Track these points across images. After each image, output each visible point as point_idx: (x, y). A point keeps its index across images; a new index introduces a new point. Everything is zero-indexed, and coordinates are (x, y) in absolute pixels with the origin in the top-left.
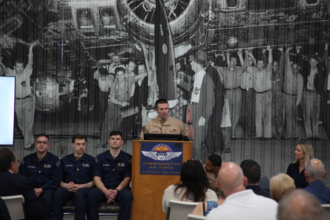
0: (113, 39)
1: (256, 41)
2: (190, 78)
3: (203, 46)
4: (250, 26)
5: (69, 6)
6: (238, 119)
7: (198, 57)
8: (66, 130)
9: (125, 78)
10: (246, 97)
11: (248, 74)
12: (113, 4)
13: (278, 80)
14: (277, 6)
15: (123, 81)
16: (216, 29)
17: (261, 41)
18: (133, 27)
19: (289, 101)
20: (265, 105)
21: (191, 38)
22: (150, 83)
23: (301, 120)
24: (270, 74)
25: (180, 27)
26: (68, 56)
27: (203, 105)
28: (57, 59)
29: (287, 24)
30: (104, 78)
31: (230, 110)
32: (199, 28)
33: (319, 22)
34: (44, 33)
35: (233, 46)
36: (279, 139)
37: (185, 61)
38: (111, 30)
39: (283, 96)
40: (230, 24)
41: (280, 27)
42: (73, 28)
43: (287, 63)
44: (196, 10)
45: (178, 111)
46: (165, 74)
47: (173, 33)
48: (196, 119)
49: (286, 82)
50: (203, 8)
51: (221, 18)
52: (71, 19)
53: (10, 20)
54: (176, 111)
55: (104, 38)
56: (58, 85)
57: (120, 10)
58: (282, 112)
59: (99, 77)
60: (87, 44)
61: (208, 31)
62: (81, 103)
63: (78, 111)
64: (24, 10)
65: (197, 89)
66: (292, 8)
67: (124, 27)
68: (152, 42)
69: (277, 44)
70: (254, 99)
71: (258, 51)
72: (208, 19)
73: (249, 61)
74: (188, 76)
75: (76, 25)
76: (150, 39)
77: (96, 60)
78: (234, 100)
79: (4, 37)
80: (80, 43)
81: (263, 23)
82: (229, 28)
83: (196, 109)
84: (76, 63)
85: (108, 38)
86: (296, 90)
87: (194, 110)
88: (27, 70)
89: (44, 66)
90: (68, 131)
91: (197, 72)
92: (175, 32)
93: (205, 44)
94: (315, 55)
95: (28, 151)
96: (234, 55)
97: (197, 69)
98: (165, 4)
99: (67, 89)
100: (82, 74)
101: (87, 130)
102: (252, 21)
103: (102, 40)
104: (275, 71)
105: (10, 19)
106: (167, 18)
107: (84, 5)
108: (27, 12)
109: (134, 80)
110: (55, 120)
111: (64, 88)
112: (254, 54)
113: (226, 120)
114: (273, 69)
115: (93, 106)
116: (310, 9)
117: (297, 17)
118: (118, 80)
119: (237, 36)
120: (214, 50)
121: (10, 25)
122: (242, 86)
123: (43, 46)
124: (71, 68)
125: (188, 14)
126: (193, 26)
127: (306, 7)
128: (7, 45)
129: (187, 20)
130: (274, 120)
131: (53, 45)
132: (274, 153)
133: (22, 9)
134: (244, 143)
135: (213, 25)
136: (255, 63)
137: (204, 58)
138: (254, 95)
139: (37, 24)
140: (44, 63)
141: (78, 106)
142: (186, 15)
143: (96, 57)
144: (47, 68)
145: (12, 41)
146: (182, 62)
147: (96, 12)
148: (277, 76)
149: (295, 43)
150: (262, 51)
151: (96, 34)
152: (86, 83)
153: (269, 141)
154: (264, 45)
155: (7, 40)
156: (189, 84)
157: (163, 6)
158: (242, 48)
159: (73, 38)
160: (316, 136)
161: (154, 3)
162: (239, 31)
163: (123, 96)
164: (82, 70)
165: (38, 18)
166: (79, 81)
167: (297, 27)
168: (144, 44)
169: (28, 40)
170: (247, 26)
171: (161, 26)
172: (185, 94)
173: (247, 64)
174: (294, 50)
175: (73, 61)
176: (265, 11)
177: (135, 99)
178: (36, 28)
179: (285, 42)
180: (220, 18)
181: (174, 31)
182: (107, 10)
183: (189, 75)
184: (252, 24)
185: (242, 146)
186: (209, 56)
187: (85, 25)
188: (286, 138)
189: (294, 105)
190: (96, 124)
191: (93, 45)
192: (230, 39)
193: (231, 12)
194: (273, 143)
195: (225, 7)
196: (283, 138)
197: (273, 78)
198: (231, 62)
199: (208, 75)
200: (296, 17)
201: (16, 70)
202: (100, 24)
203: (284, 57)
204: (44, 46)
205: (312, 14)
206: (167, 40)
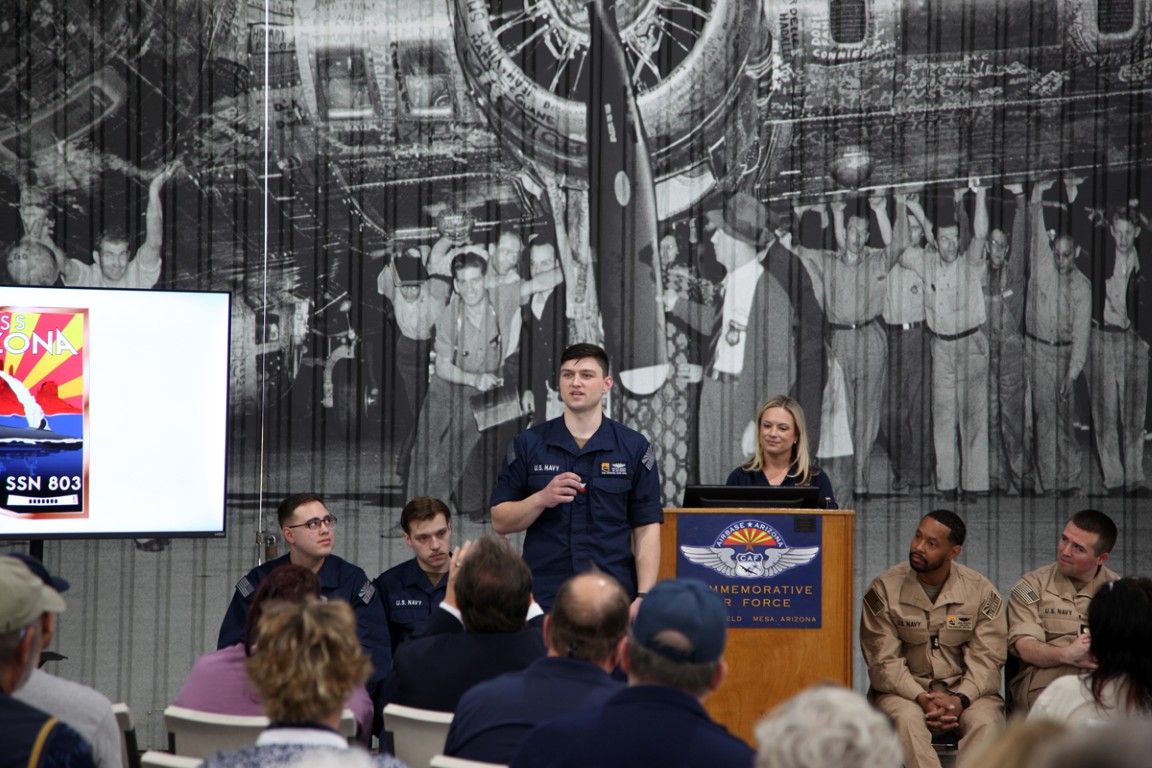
0: (444, 156)
1: (931, 159)
2: (709, 289)
3: (753, 177)
4: (913, 108)
5: (288, 39)
6: (877, 427)
7: (739, 217)
8: (283, 475)
9: (487, 292)
10: (899, 351)
11: (907, 272)
12: (440, 32)
13: (1009, 293)
14: (1001, 40)
15: (479, 302)
16: (797, 121)
17: (948, 159)
18: (514, 113)
19: (1047, 367)
20: (966, 379)
21: (711, 149)
22: (575, 308)
23: (1085, 428)
24: (980, 272)
25: (675, 112)
26: (285, 214)
27: (756, 382)
28: (246, 225)
29: (1033, 101)
30: (414, 291)
31: (849, 399)
32: (739, 115)
33: (1140, 96)
34: (201, 136)
35: (856, 178)
36: (1014, 496)
37: (693, 231)
38: (436, 123)
39: (1024, 346)
40: (842, 103)
41: (1010, 113)
42: (304, 118)
43: (1036, 235)
44: (727, 56)
45: (670, 405)
46: (623, 276)
47: (651, 133)
48: (731, 432)
49: (1034, 301)
50: (751, 48)
51: (814, 82)
52: (294, 84)
53: (78, 89)
54: (665, 404)
55: (412, 151)
56: (254, 317)
57: (466, 53)
58: (1024, 402)
59: (398, 289)
60: (351, 174)
61: (770, 127)
62: (334, 381)
63: (324, 409)
64: (129, 55)
65: (736, 326)
66: (1051, 48)
67: (481, 114)
68: (579, 166)
69: (1002, 172)
70: (927, 359)
71: (939, 196)
72: (770, 85)
73: (910, 228)
74: (704, 282)
75: (312, 106)
76: (573, 154)
77: (386, 230)
78: (860, 365)
79: (56, 150)
80: (328, 171)
81: (956, 97)
82: (842, 116)
83: (731, 397)
84: (316, 240)
85: (426, 151)
86: (1066, 327)
87: (727, 398)
88: (142, 267)
89: (200, 250)
90: (288, 479)
91: (733, 270)
92: (658, 129)
93: (758, 170)
94: (1129, 208)
95: (149, 553)
96: (860, 207)
97: (734, 256)
98: (623, 34)
99: (283, 331)
100: (337, 279)
101: (358, 474)
102: (919, 91)
103: (407, 159)
104: (996, 261)
105: (77, 85)
106: (627, 82)
107: (342, 37)
108: (139, 60)
109: (518, 298)
110: (243, 442)
111: (273, 328)
112: (924, 204)
113: (836, 433)
114: (989, 257)
115: (375, 391)
116: (1108, 51)
117: (1067, 78)
118: (461, 299)
119: (869, 142)
120: (792, 190)
121: (80, 105)
122: (887, 317)
123: (196, 182)
124: (296, 257)
125: (699, 69)
126: (720, 110)
127: (1097, 44)
128: (69, 176)
129: (697, 87)
130: (994, 430)
131: (232, 176)
132: (998, 542)
133: (119, 52)
134: (898, 511)
135: (787, 106)
136: (930, 236)
137: (758, 218)
138: (927, 346)
139: (176, 102)
140: (200, 241)
141: (322, 390)
142: (694, 70)
143: (386, 219)
144: (213, 257)
145: (88, 164)
146: (681, 234)
147: (384, 59)
148: (1004, 281)
149: (1061, 166)
150: (953, 194)
151: (382, 137)
152: (350, 311)
153: (982, 503)
154: (959, 173)
155: (70, 158)
156: (708, 311)
157: (614, 38)
158: (886, 183)
159: (302, 152)
160: (1135, 483)
161: (582, 30)
162: (875, 124)
163: (481, 354)
164: (336, 264)
165: (178, 84)
166: (326, 302)
167: (1068, 113)
168: (552, 174)
169: (143, 159)
170: (900, 111)
171: (608, 108)
172: (694, 345)
173: (902, 240)
174: (1059, 192)
175: (305, 232)
176: (962, 58)
177: (520, 365)
178: (170, 116)
179: (1028, 163)
180: (809, 81)
181: (652, 125)
182: (421, 55)
183: (708, 279)
184: (917, 102)
185: (889, 521)
186: (773, 213)
187: (343, 107)
188: (1038, 490)
189: (1061, 376)
190: (387, 455)
191: (373, 176)
192: (846, 155)
193: (845, 61)
194: (993, 509)
195: (825, 44)
196: (1027, 492)
197: (991, 289)
198: (850, 233)
199: (771, 278)
200: (1063, 80)
201: (102, 267)
202: (396, 102)
203: (1027, 214)
204: (199, 181)
205: (1118, 70)
206: (629, 159)
